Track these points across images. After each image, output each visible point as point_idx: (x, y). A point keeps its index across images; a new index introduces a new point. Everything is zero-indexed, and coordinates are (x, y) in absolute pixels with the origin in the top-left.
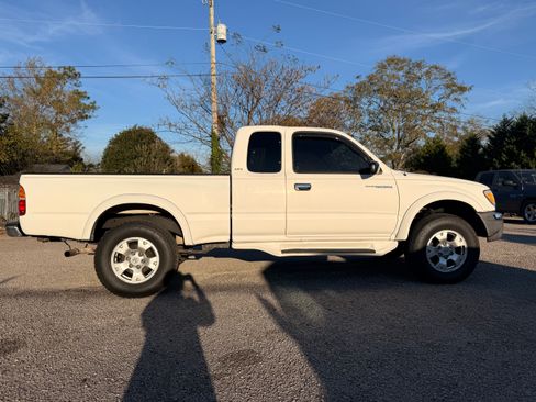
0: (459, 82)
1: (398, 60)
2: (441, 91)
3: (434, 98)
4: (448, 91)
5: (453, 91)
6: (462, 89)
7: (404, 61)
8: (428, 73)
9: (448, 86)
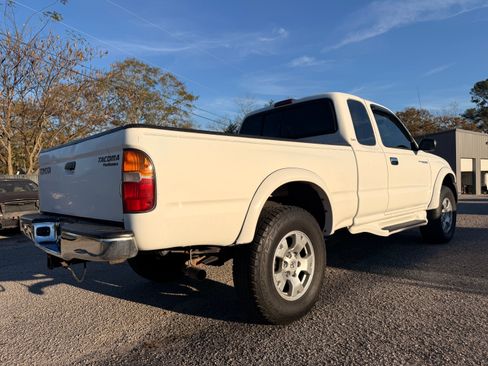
0: (189, 91)
1: (138, 63)
2: (176, 97)
3: (170, 102)
4: (181, 97)
5: (185, 98)
6: (190, 98)
7: (142, 65)
8: (163, 79)
9: (181, 94)
